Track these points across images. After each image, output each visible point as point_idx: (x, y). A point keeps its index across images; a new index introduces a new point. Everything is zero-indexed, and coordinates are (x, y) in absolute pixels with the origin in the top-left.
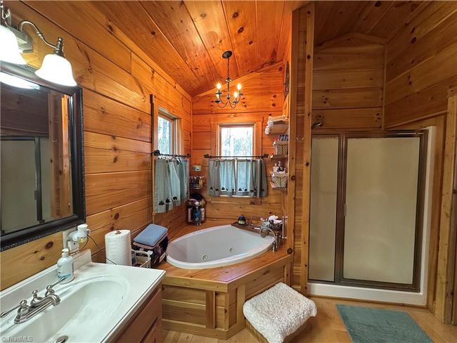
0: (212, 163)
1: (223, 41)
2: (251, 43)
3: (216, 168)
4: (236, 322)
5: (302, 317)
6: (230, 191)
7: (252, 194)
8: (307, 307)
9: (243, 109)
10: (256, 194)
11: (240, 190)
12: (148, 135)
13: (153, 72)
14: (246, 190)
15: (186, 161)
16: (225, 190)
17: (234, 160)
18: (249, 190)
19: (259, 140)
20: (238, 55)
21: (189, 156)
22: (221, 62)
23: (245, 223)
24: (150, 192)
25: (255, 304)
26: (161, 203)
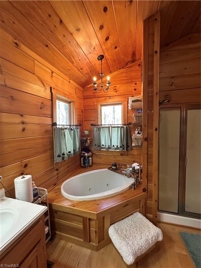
0: (95, 129)
1: (96, 48)
2: (116, 48)
3: (98, 132)
4: (104, 239)
5: (151, 242)
6: (107, 147)
7: (121, 148)
8: (155, 234)
9: (115, 94)
10: (124, 149)
11: (113, 146)
12: (49, 113)
13: (52, 73)
14: (117, 146)
15: (78, 128)
16: (104, 146)
17: (109, 127)
18: (119, 146)
19: (126, 114)
20: (108, 57)
21: (80, 125)
22: (97, 63)
23: (116, 168)
24: (52, 148)
25: (117, 227)
26: (59, 156)
